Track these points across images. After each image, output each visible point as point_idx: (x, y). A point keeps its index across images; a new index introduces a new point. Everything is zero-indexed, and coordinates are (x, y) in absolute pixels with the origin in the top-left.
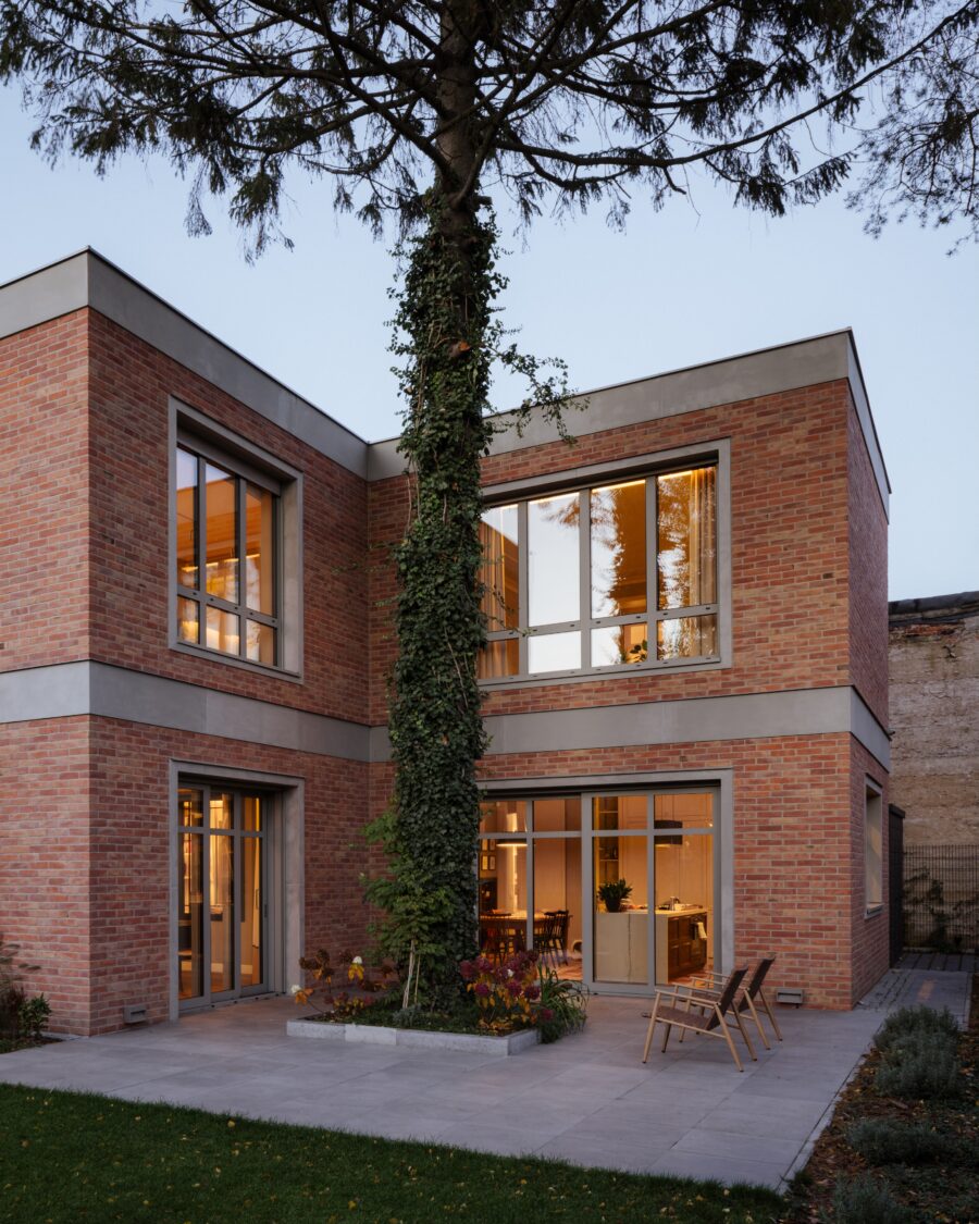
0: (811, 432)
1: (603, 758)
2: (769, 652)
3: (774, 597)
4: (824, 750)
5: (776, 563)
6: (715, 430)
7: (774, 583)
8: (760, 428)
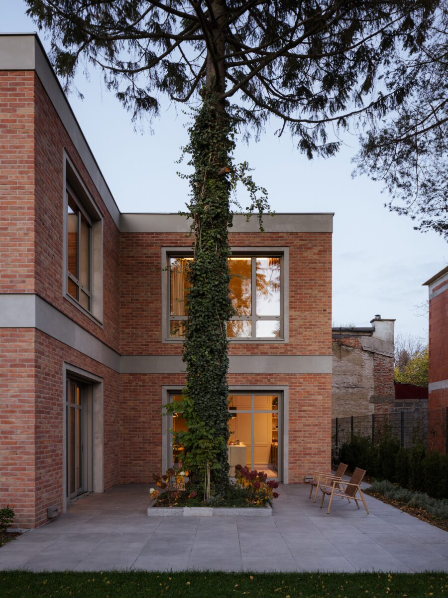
0: (319, 251)
1: (235, 378)
2: (303, 338)
3: (305, 316)
4: (323, 380)
5: (306, 302)
6: (282, 242)
7: (305, 311)
8: (300, 245)
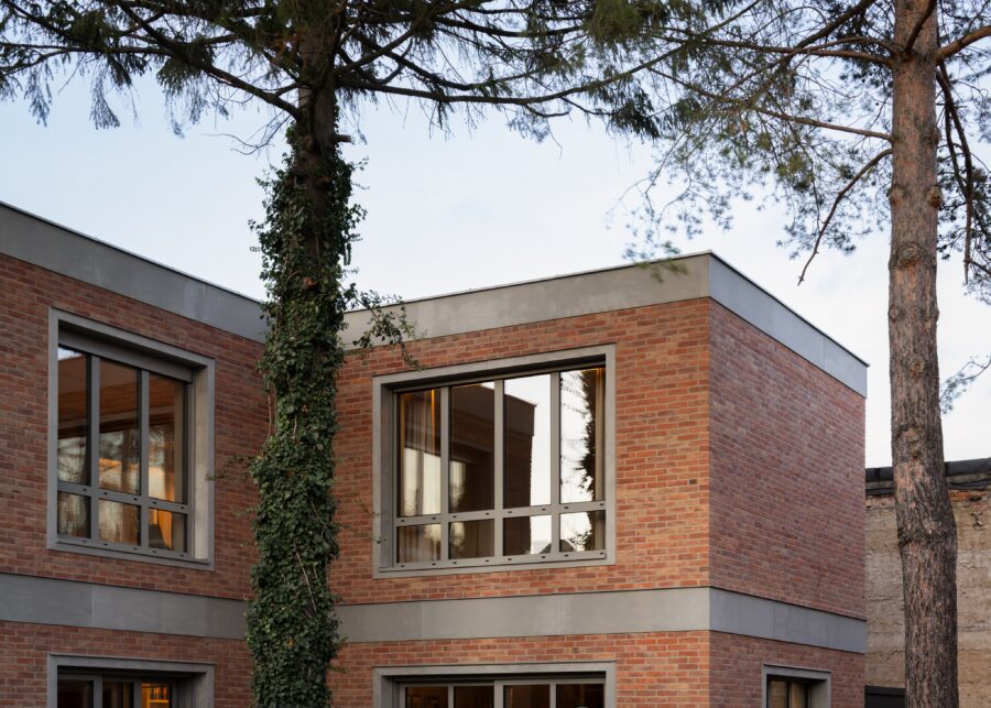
0: (681, 345)
1: (508, 647)
2: (645, 551)
3: (650, 499)
4: (689, 647)
5: (652, 466)
6: (602, 335)
7: (650, 486)
8: (640, 336)
